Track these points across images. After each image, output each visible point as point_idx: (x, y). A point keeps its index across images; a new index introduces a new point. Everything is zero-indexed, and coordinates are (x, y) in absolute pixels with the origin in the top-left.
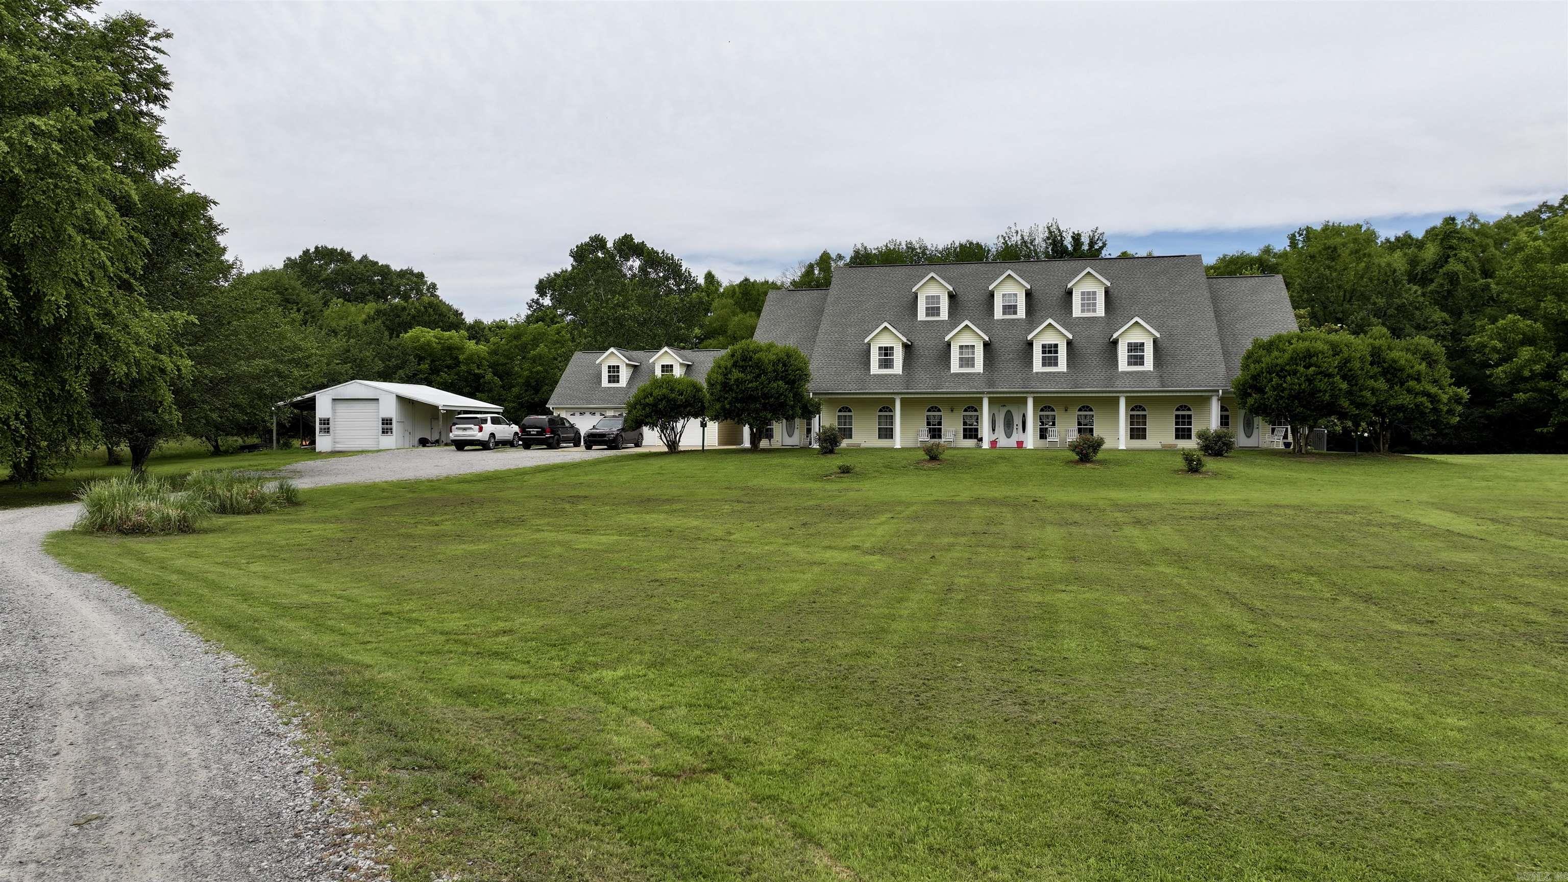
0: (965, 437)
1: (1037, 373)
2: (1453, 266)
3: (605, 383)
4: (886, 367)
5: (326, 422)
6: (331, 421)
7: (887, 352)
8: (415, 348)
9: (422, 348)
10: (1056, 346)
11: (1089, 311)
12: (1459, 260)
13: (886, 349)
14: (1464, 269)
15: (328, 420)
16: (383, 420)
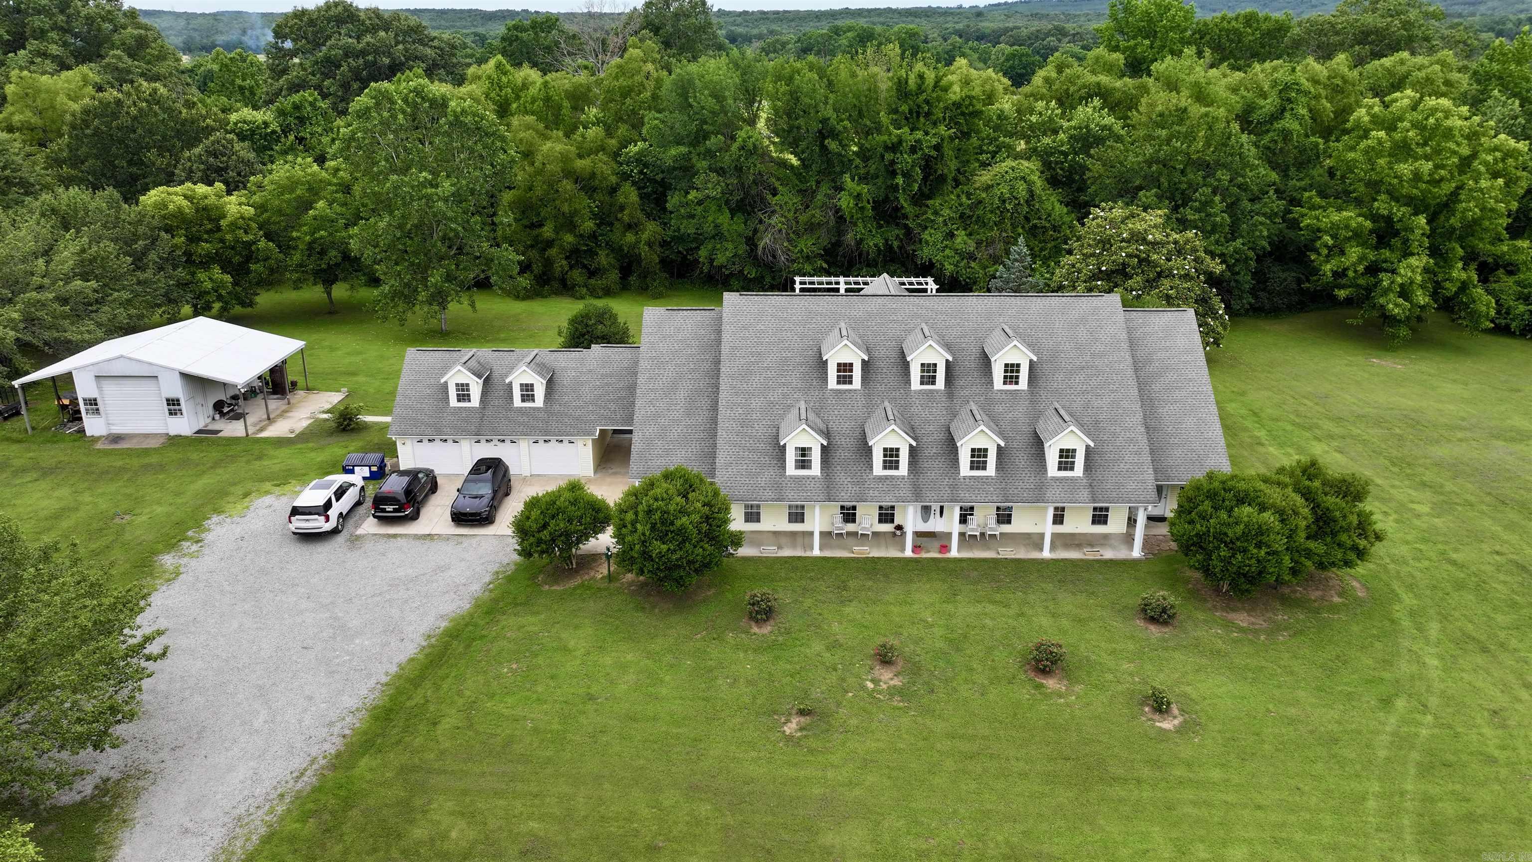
0: (880, 521)
1: (964, 478)
2: (1288, 123)
3: (453, 402)
4: (803, 467)
5: (92, 402)
6: (99, 401)
7: (804, 452)
8: (164, 217)
9: (173, 216)
10: (986, 450)
11: (1011, 383)
12: (1295, 116)
13: (803, 449)
14: (1298, 127)
15: (95, 400)
16: (168, 400)
